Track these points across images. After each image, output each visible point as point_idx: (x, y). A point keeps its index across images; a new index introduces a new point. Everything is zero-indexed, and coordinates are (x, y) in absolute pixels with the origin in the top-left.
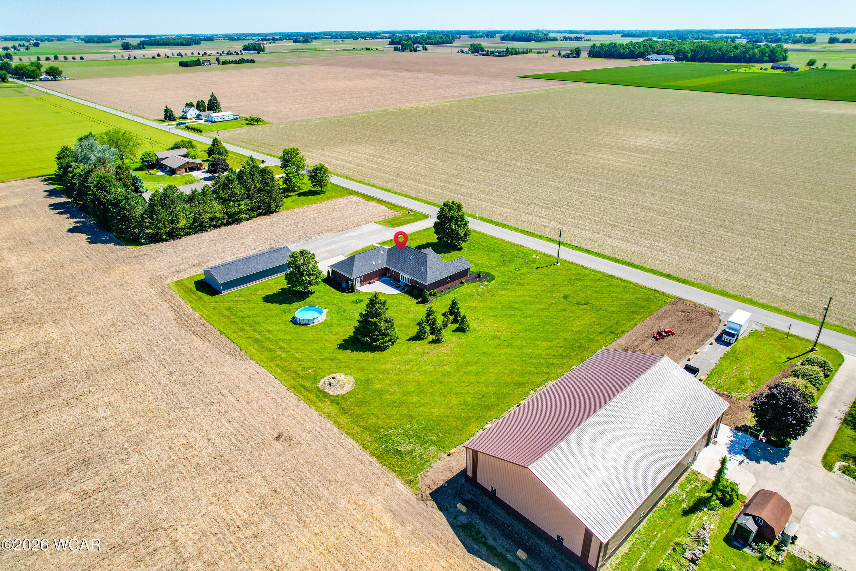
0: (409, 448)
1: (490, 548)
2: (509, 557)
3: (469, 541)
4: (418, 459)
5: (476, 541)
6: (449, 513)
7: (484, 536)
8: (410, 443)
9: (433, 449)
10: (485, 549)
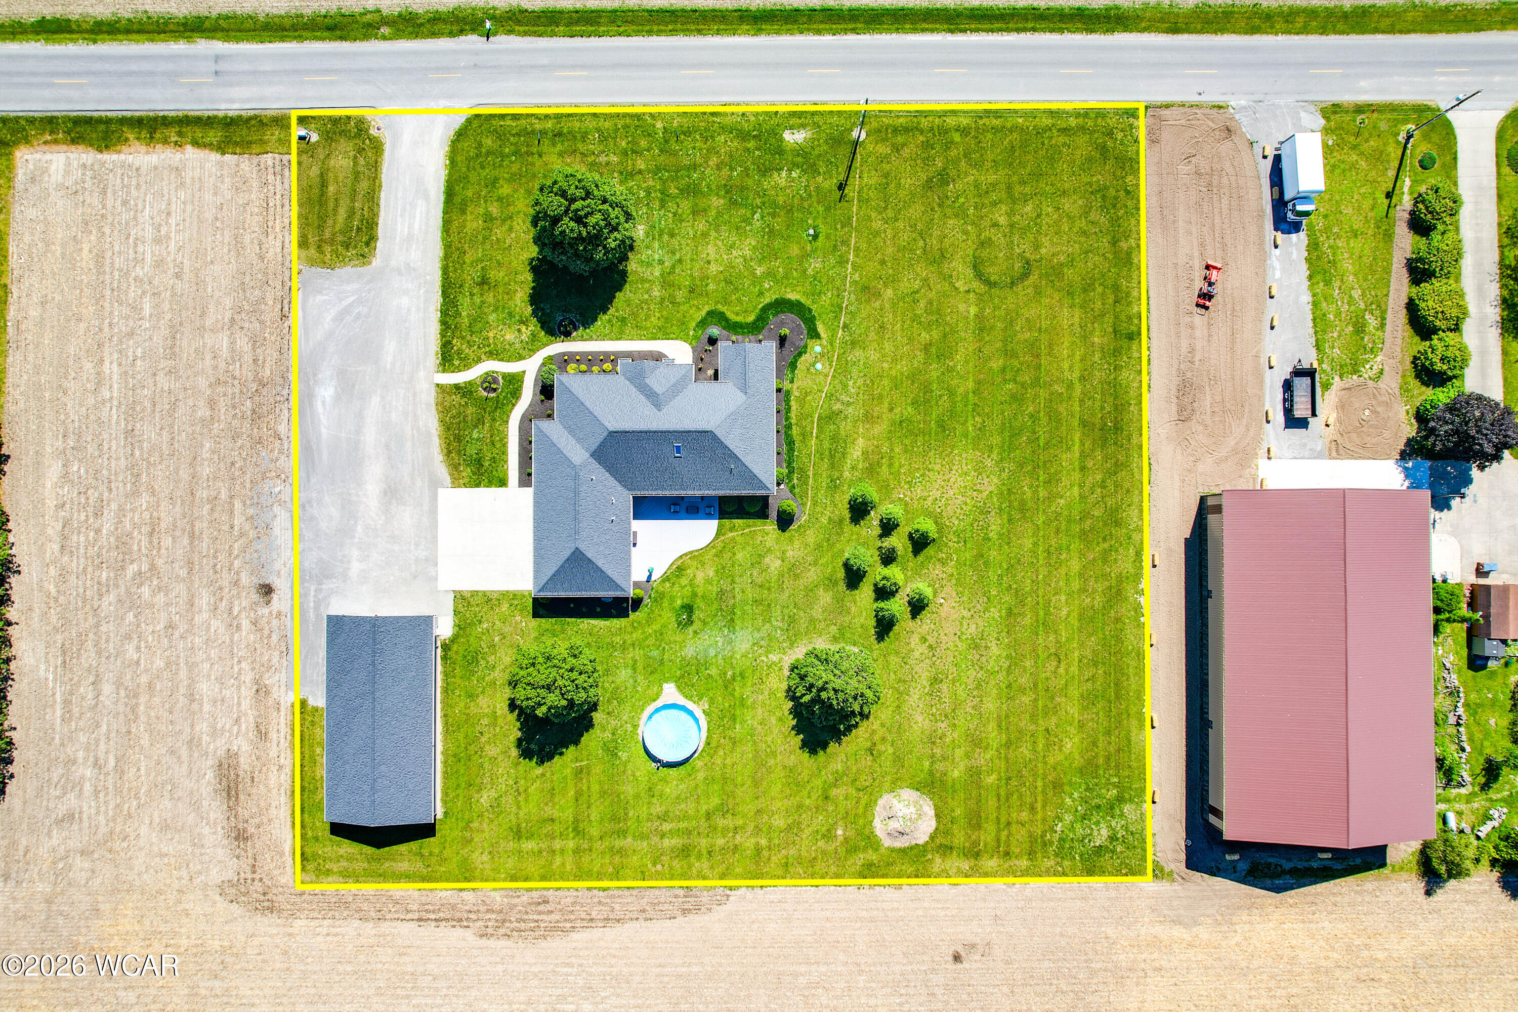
0: (1105, 832)
1: (1294, 872)
2: (1315, 865)
3: (1268, 882)
4: (1131, 838)
5: (1273, 876)
6: (1226, 870)
7: (1277, 865)
8: (1097, 823)
9: (1127, 808)
10: (1288, 877)
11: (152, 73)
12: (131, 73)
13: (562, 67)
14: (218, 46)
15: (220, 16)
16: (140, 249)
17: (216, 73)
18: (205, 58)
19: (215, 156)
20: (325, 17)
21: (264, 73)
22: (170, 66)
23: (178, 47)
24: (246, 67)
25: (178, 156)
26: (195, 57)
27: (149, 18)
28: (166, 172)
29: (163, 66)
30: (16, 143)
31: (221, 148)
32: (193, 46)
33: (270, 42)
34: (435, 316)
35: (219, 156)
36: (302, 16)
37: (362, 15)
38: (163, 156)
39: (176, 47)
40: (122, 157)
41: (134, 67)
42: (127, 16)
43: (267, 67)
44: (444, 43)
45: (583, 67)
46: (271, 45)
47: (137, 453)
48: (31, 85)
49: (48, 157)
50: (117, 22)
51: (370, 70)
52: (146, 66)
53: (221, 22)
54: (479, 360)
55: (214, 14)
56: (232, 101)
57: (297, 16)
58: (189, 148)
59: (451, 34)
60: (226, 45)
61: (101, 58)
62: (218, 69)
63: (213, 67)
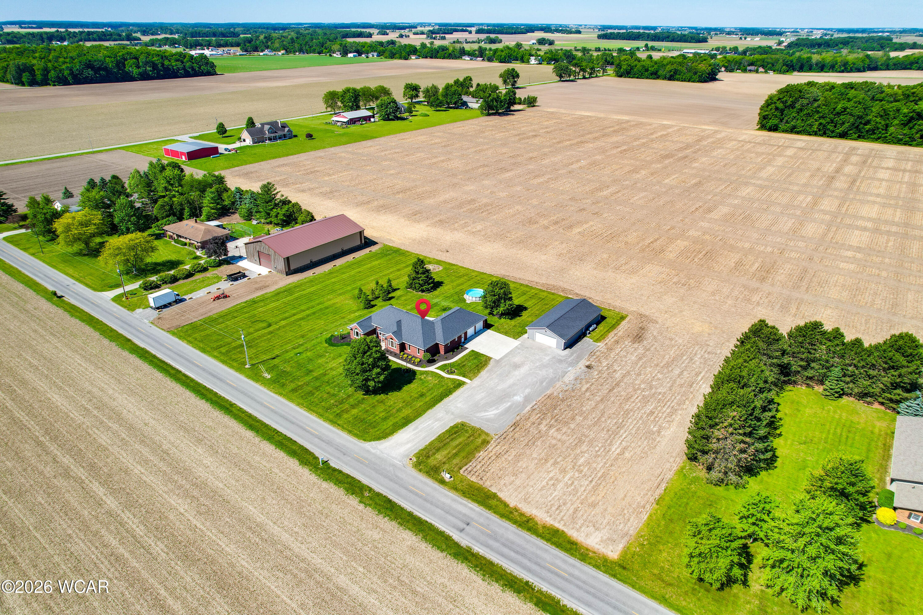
11: (504, 545)
12: (517, 552)
13: (312, 434)
14: (456, 536)
15: (442, 551)
16: (570, 482)
17: (468, 524)
18: (468, 534)
19: (501, 495)
20: (388, 515)
21: (442, 509)
22: (491, 542)
23: (478, 549)
24: (450, 518)
25: (520, 506)
26: (474, 538)
27: (484, 575)
28: (532, 503)
29: (496, 545)
30: (612, 562)
31: (495, 496)
32: (470, 545)
33: (427, 522)
34: (451, 397)
35: (498, 494)
36: (399, 523)
37: (370, 505)
38: (528, 510)
39: (480, 550)
40: (552, 522)
41: (512, 554)
42: (497, 585)
43: (439, 511)
44: (346, 470)
45: (305, 430)
46: (428, 520)
47: (621, 421)
48: (584, 582)
49: (597, 546)
50: (506, 585)
51: (391, 480)
52: (506, 551)
53: (444, 547)
54: (448, 378)
55: (444, 554)
56: (471, 509)
57: (402, 525)
58: (511, 505)
59: (340, 472)
60: (451, 534)
61: (529, 570)
62: (465, 526)
63: (468, 528)
